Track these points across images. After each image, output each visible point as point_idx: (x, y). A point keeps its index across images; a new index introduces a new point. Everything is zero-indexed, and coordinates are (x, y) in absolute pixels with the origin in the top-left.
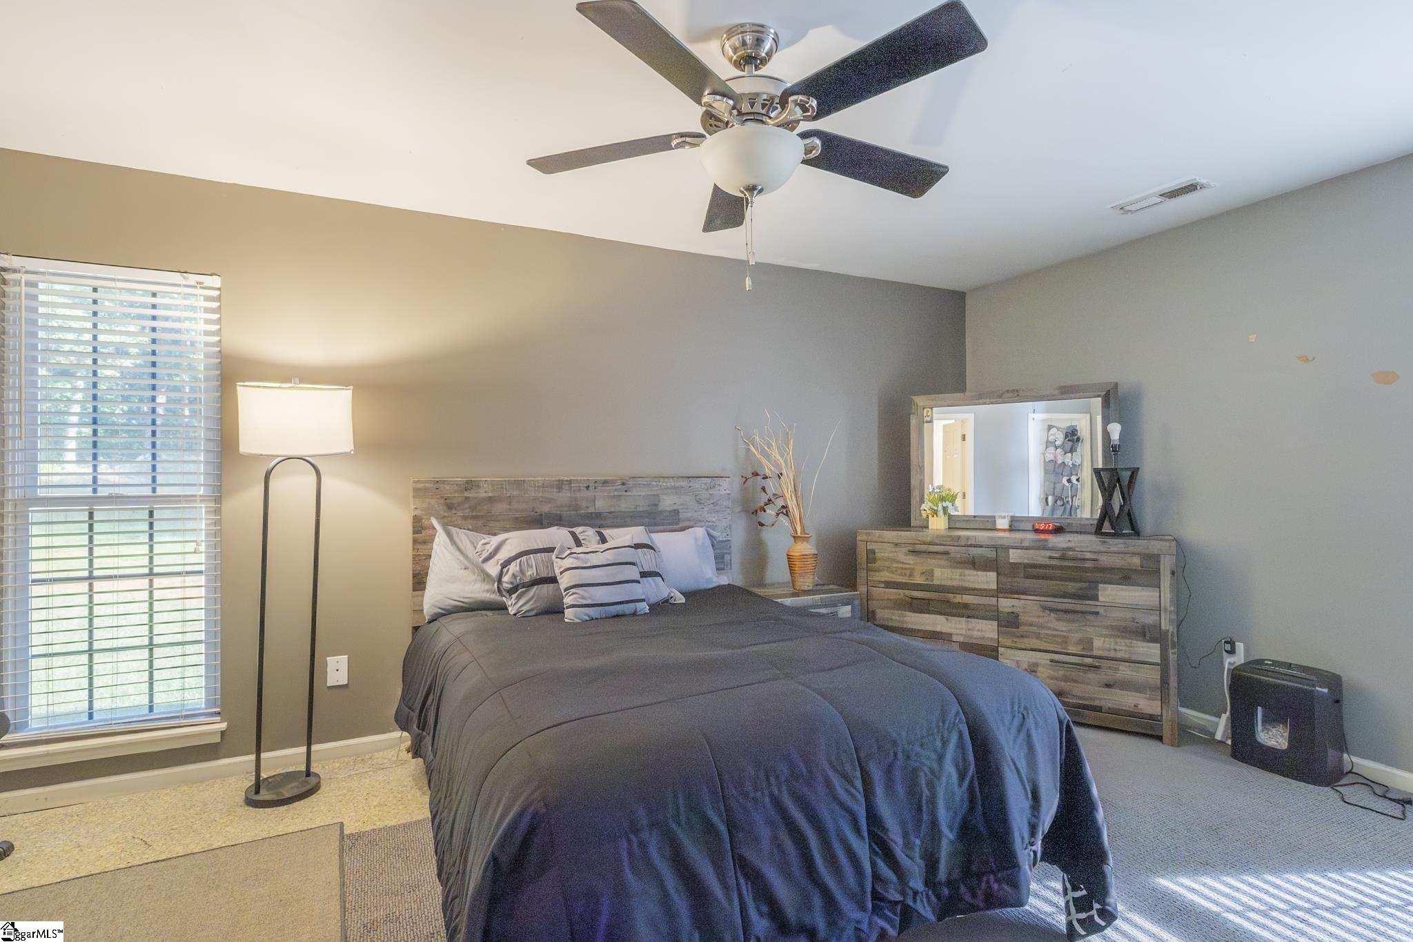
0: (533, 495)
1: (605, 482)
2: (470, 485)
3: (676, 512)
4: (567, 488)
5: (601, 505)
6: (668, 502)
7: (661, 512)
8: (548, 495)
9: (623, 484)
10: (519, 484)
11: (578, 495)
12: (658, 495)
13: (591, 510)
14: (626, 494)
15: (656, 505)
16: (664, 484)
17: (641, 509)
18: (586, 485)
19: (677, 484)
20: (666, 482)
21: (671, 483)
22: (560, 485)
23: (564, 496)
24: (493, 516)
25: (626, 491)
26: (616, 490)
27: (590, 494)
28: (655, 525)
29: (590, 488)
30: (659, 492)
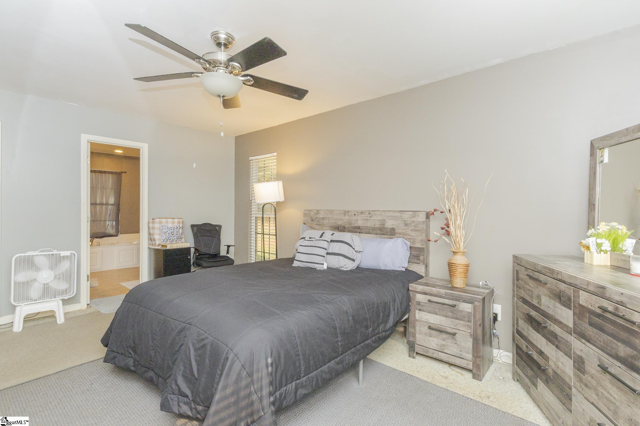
0: (336, 217)
1: (362, 213)
2: (318, 212)
3: (393, 229)
4: (347, 215)
5: (360, 223)
6: (389, 224)
7: (387, 228)
8: (340, 217)
9: (369, 214)
10: (331, 211)
11: (351, 218)
12: (385, 220)
13: (356, 225)
14: (370, 218)
15: (384, 224)
16: (388, 214)
17: (377, 226)
18: (354, 214)
19: (395, 215)
20: (389, 213)
21: (391, 214)
22: (346, 213)
23: (346, 219)
24: (323, 225)
25: (370, 217)
26: (366, 217)
27: (355, 218)
28: (383, 234)
29: (356, 215)
30: (385, 218)
